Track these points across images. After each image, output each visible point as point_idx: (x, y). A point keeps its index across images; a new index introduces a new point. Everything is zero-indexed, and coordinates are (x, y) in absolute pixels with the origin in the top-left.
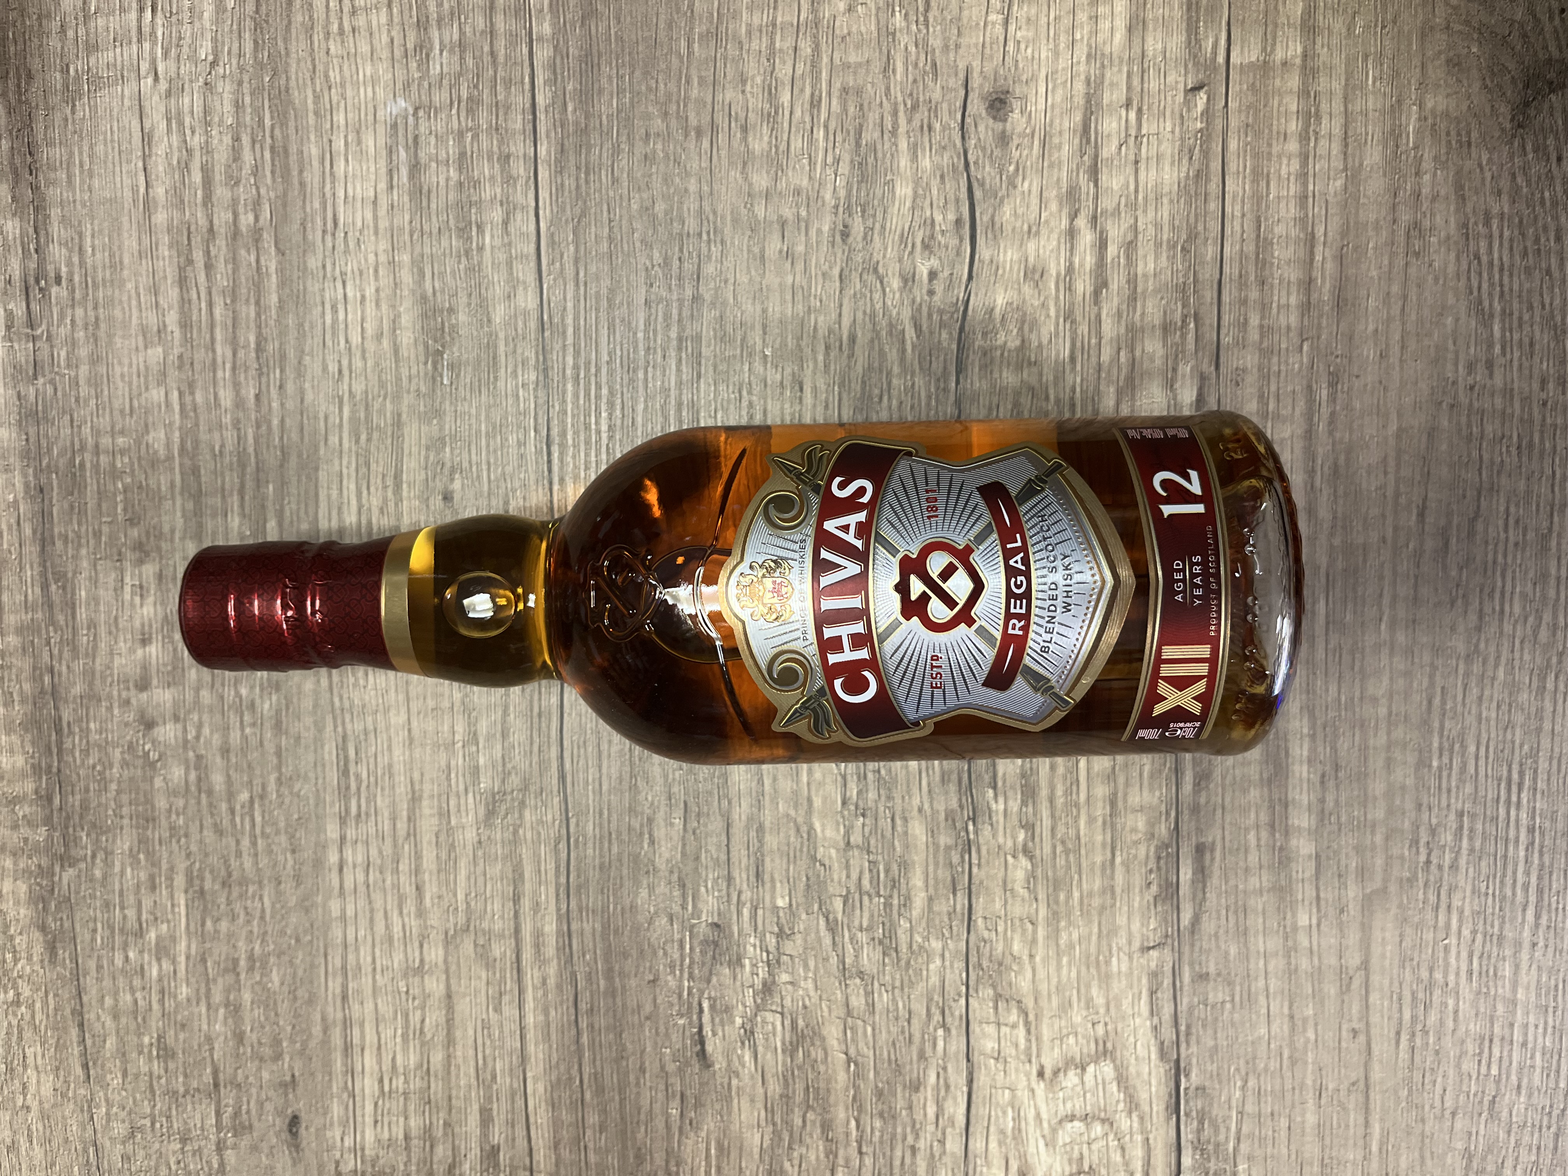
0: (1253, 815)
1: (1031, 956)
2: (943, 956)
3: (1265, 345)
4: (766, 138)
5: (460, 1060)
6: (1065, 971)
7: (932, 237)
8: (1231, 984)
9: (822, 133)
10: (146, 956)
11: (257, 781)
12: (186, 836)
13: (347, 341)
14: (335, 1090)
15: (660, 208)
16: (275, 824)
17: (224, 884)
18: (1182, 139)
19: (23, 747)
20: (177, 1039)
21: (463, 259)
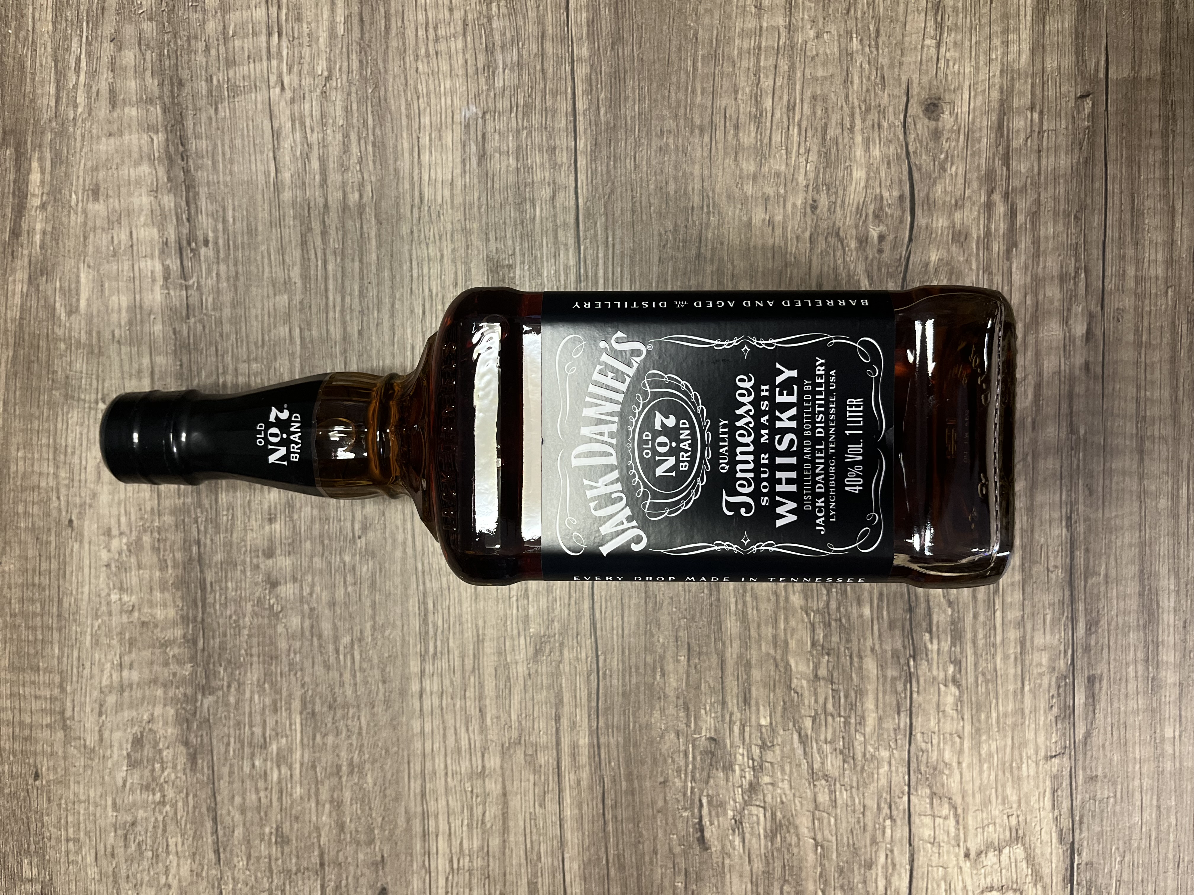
0: (1132, 652)
1: (959, 763)
2: (890, 763)
3: (1139, 290)
4: (753, 134)
5: (513, 845)
6: (985, 775)
7: (881, 209)
8: (1115, 783)
9: (796, 131)
10: (269, 764)
11: (357, 628)
12: (302, 670)
13: (430, 290)
14: (415, 867)
15: (672, 187)
16: (370, 661)
17: (330, 707)
18: (1074, 134)
19: (174, 602)
20: (291, 829)
21: (519, 227)
